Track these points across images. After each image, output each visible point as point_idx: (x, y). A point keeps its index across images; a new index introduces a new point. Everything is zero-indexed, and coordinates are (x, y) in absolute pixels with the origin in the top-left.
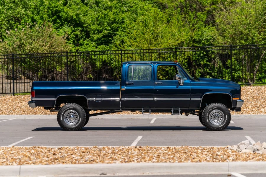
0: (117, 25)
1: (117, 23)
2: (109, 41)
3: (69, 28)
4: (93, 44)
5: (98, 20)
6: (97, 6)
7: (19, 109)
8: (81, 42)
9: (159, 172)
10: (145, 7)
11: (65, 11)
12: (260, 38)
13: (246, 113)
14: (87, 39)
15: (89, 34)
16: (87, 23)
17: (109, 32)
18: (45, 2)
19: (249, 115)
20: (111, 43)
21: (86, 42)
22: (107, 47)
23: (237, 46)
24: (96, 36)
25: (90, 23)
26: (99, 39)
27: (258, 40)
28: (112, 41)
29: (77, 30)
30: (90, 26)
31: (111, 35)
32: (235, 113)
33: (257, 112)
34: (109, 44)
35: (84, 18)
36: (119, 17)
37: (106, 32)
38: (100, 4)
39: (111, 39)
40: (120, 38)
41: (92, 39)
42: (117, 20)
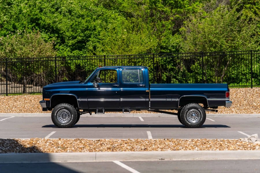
0: (89, 32)
1: (90, 30)
2: (82, 46)
3: (46, 34)
4: (68, 49)
5: (72, 28)
6: (70, 14)
7: (15, 108)
8: (57, 47)
9: (206, 158)
10: (113, 16)
11: (43, 19)
12: (227, 46)
13: (220, 112)
14: (63, 45)
15: (64, 40)
16: (62, 30)
17: (83, 38)
18: (23, 10)
19: (222, 114)
20: (84, 48)
21: (61, 47)
22: (81, 52)
23: (208, 53)
24: (71, 42)
25: (65, 30)
26: (73, 45)
27: (226, 48)
28: (85, 46)
29: (54, 36)
30: (65, 33)
31: (84, 41)
32: (210, 113)
33: (229, 111)
34: (83, 49)
35: (60, 26)
36: (91, 25)
37: (80, 38)
38: (72, 13)
39: (84, 44)
40: (93, 44)
41: (67, 45)
42: (90, 27)
